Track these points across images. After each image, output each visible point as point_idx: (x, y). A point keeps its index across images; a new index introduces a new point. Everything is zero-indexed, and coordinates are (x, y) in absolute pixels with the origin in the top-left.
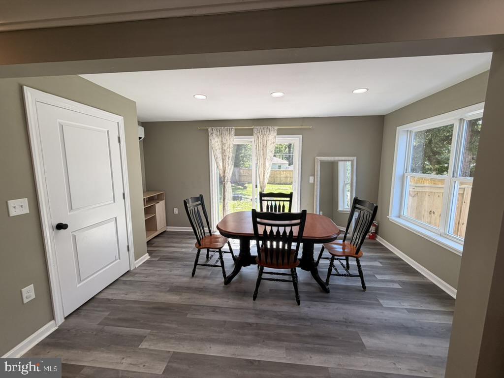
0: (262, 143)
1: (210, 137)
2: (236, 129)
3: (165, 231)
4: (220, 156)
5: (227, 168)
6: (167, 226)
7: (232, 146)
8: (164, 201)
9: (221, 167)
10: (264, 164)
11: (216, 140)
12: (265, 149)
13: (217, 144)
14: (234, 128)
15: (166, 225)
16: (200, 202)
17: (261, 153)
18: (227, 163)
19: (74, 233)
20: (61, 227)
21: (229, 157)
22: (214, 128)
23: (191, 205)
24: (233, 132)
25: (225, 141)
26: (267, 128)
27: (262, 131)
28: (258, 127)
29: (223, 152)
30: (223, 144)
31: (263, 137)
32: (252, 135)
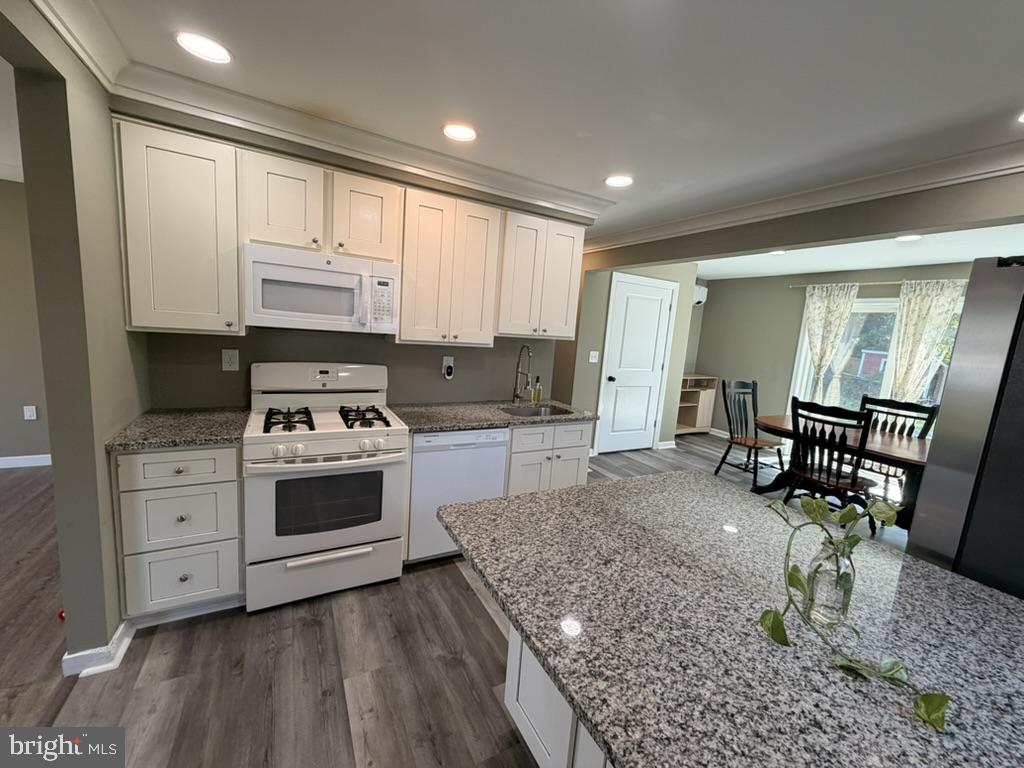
0: (916, 312)
1: (807, 301)
2: (860, 287)
3: (707, 433)
4: (819, 331)
5: (828, 353)
6: (712, 427)
7: (847, 314)
8: (714, 391)
9: (818, 350)
10: (911, 352)
11: (818, 305)
12: (920, 324)
13: (817, 311)
14: (857, 284)
15: (710, 424)
16: (750, 391)
17: (911, 330)
18: (830, 345)
19: (619, 389)
20: (611, 379)
21: (837, 335)
22: (817, 286)
23: (732, 390)
24: (855, 291)
25: (833, 307)
26: (937, 283)
27: (921, 289)
28: (913, 282)
29: (827, 324)
30: (829, 311)
31: (922, 300)
32: (898, 296)
